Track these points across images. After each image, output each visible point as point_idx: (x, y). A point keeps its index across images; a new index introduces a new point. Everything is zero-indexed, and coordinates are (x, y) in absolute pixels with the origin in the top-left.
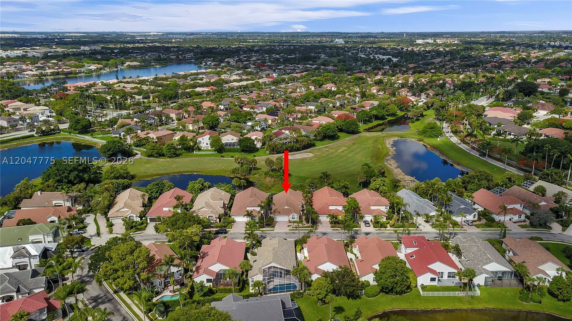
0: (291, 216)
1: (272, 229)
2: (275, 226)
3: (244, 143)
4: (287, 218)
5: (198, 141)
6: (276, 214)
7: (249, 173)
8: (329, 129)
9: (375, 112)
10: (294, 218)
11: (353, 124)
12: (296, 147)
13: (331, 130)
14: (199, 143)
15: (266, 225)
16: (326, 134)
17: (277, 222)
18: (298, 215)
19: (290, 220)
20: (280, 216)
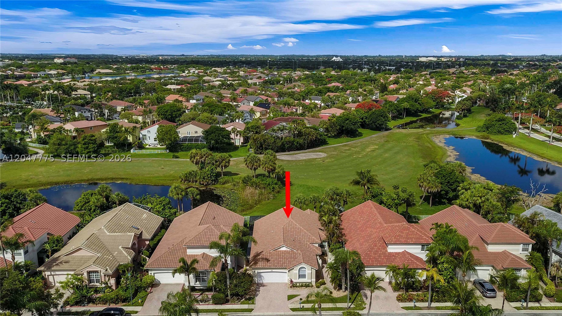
0: (296, 271)
1: (246, 306)
2: (257, 298)
3: (212, 135)
4: (286, 275)
5: (141, 136)
6: (260, 264)
7: (214, 180)
8: (348, 119)
9: (406, 105)
10: (304, 276)
11: (382, 116)
12: (297, 143)
13: (350, 121)
14: (144, 139)
15: (233, 295)
16: (343, 127)
17: (263, 285)
18: (312, 268)
19: (293, 280)
20: (270, 270)
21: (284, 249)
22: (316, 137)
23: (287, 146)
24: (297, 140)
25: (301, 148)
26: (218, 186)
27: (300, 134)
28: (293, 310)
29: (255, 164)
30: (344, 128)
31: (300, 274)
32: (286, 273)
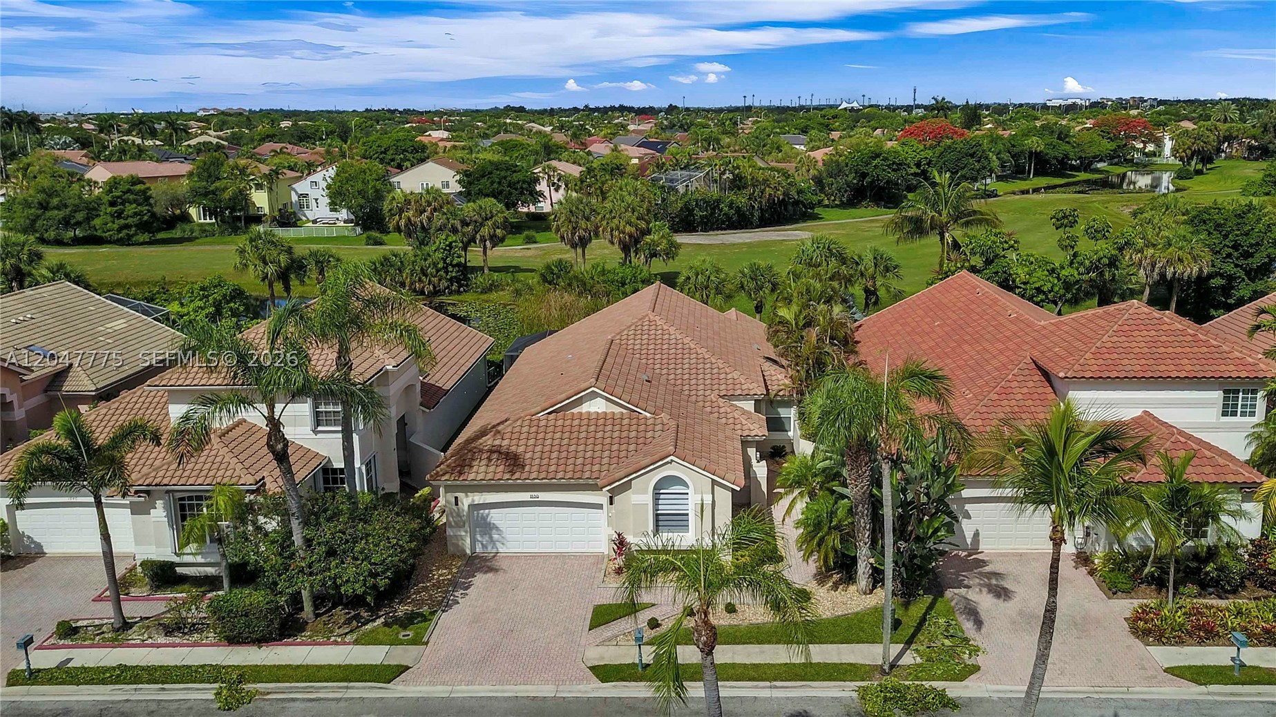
0: (640, 497)
1: (374, 655)
4: (601, 516)
5: (294, 198)
6: (480, 471)
7: (458, 280)
8: (877, 156)
9: (1035, 143)
11: (972, 156)
12: (731, 207)
13: (885, 159)
14: (301, 207)
16: (864, 175)
17: (479, 564)
18: (714, 482)
19: (630, 539)
20: (525, 496)
21: (597, 406)
22: (786, 194)
23: (698, 213)
24: (731, 196)
25: (741, 221)
26: (468, 297)
27: (738, 183)
28: (604, 673)
29: (583, 224)
30: (868, 179)
31: (663, 509)
32: (600, 507)
